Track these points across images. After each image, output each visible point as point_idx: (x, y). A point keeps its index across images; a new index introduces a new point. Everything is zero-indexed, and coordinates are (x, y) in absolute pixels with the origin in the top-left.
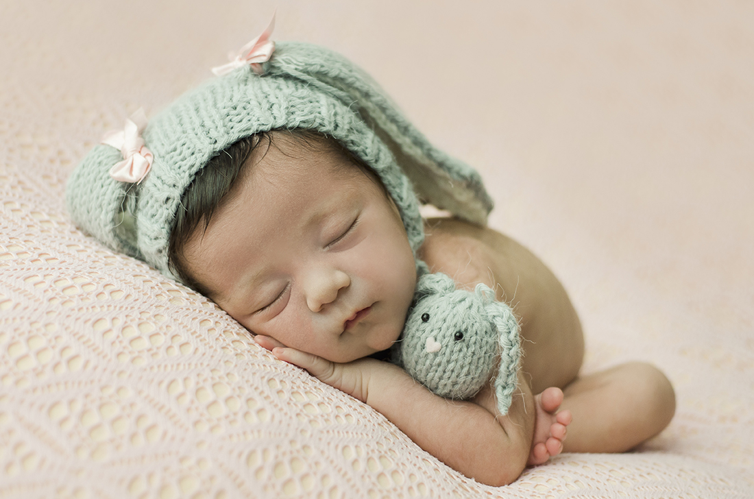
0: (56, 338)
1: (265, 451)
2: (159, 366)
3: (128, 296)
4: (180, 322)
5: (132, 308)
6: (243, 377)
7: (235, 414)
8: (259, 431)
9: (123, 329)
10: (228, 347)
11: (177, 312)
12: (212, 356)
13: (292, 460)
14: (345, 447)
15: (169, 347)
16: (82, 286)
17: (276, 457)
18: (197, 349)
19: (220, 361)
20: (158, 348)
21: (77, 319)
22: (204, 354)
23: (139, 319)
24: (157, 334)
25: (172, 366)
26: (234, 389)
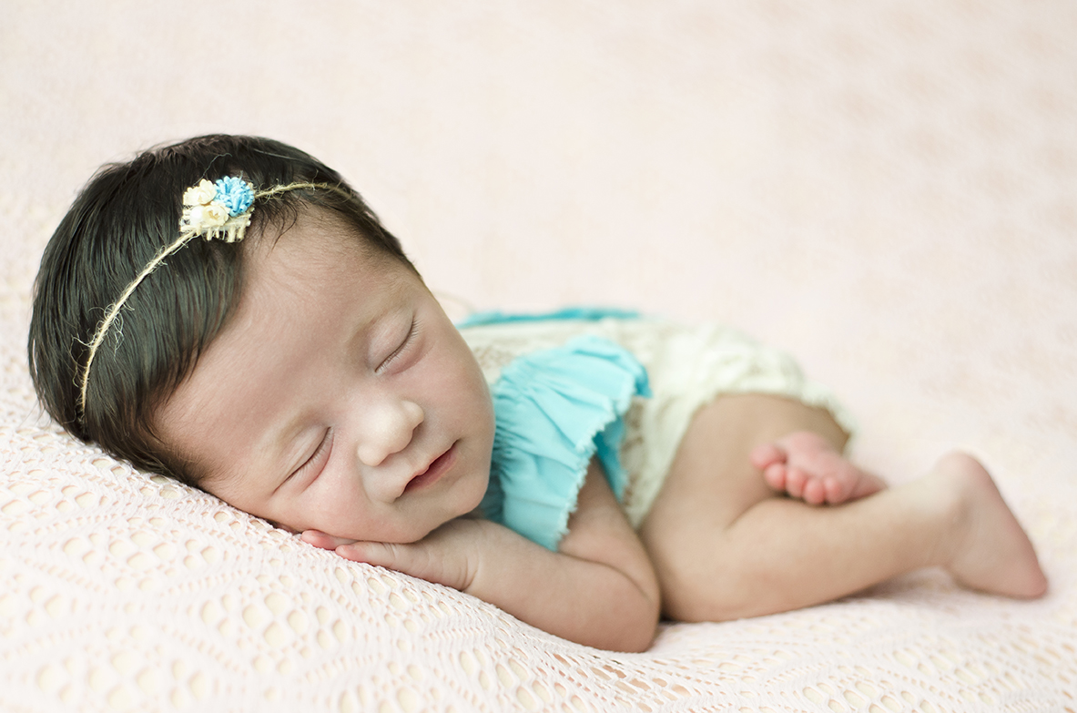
0: (15, 577)
1: (359, 689)
2: (180, 587)
3: (102, 498)
4: (187, 522)
5: (113, 515)
6: (301, 577)
7: (304, 638)
8: (342, 660)
9: (110, 546)
10: (265, 540)
11: (177, 509)
12: (250, 558)
13: (398, 694)
14: (461, 654)
15: (186, 559)
16: (29, 497)
17: (376, 695)
18: (225, 552)
19: (262, 561)
20: (171, 562)
21: (37, 546)
22: (238, 558)
23: (129, 528)
24: (163, 544)
25: (199, 582)
26: (294, 599)
